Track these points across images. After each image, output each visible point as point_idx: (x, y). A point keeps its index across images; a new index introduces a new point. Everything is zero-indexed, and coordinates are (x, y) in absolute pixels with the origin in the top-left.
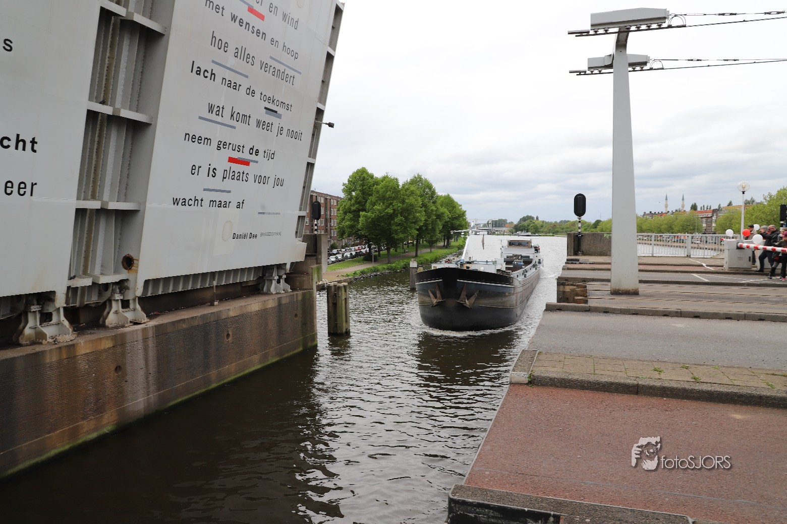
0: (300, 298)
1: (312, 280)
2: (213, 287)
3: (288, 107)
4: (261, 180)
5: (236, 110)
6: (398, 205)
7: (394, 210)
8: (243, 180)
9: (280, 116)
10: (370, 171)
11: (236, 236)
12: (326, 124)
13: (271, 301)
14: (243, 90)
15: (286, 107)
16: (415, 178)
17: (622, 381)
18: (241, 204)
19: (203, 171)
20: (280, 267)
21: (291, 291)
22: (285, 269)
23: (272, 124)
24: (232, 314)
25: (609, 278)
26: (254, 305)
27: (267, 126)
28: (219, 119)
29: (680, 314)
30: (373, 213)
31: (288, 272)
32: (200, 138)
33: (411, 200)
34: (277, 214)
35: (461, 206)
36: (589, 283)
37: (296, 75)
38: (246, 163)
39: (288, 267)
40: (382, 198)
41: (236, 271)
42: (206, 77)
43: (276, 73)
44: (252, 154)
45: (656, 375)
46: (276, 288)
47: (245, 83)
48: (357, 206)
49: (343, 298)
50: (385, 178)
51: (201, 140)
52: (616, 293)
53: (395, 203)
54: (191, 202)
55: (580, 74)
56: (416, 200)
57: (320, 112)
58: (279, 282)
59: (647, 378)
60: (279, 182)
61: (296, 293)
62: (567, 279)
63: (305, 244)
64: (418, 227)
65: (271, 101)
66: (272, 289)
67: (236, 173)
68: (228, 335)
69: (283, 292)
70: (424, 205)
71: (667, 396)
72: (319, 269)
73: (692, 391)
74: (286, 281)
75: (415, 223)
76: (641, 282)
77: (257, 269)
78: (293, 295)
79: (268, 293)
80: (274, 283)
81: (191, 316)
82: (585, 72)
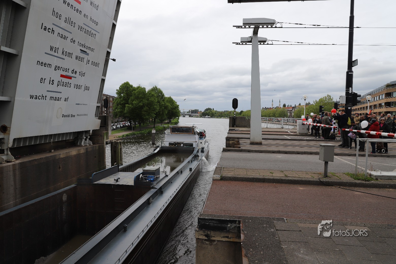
0: (97, 148)
1: (104, 139)
2: (51, 142)
3: (92, 50)
4: (78, 87)
5: (65, 50)
6: (145, 101)
7: (143, 104)
8: (68, 87)
9: (88, 54)
10: (131, 84)
11: (64, 116)
12: (112, 59)
13: (82, 149)
14: (69, 39)
15: (91, 50)
16: (154, 88)
17: (258, 177)
18: (67, 99)
19: (47, 81)
20: (87, 132)
21: (92, 144)
22: (90, 133)
23: (84, 58)
24: (62, 156)
25: (249, 137)
26: (73, 152)
27: (81, 59)
28: (56, 54)
29: (279, 152)
30: (132, 105)
31: (91, 134)
32: (45, 64)
33: (152, 99)
34: (86, 105)
35: (176, 102)
36: (240, 140)
37: (97, 33)
38: (70, 78)
39: (91, 132)
40: (137, 98)
41: (63, 134)
42: (50, 32)
43: (87, 32)
44: (73, 73)
45: (271, 174)
46: (84, 143)
47: (70, 36)
48: (124, 102)
49: (119, 148)
50: (138, 87)
51: (46, 65)
52: (252, 143)
53: (144, 100)
54: (40, 98)
55: (237, 44)
56: (154, 99)
57: (108, 53)
58: (86, 140)
59: (268, 175)
60: (87, 88)
61: (95, 145)
62: (230, 138)
63: (100, 121)
64: (155, 113)
65: (84, 46)
66: (83, 143)
67: (64, 83)
68: (60, 167)
69: (89, 145)
70: (159, 102)
71: (275, 183)
72: (107, 134)
73: (285, 180)
74: (90, 139)
75: (154, 111)
76: (263, 139)
77: (74, 133)
78: (94, 147)
79: (81, 146)
80: (83, 140)
81: (40, 158)
82: (240, 43)
